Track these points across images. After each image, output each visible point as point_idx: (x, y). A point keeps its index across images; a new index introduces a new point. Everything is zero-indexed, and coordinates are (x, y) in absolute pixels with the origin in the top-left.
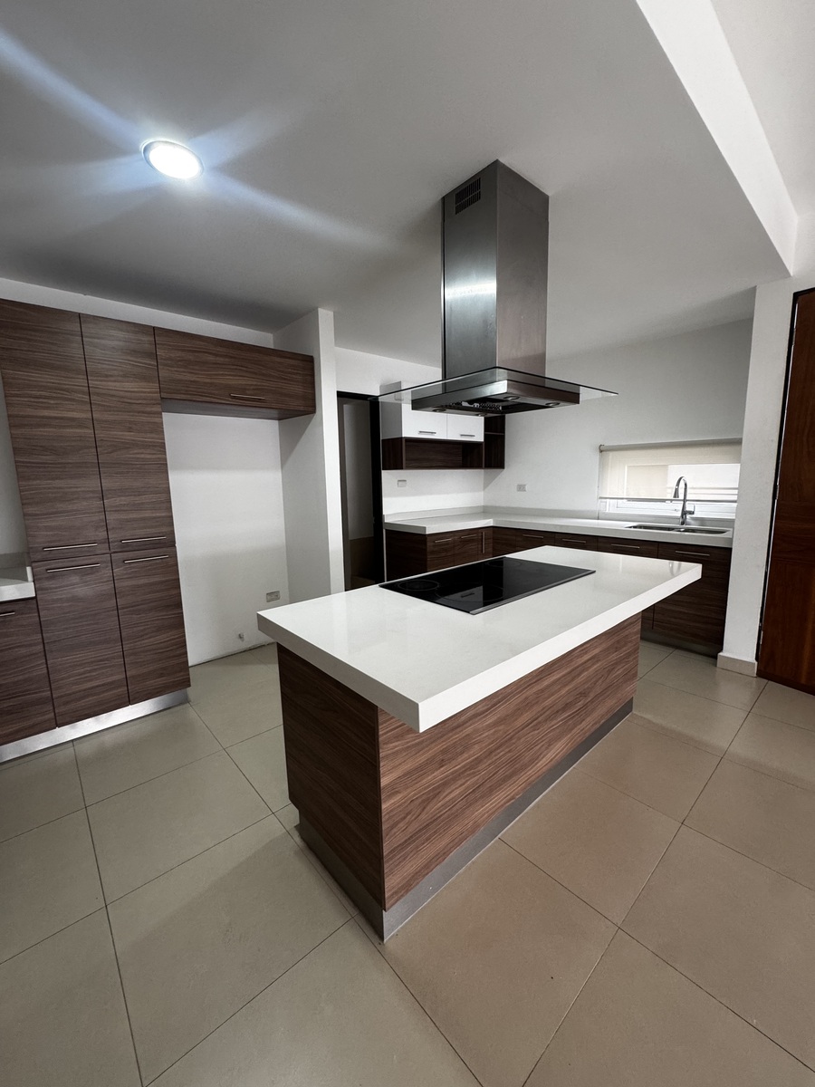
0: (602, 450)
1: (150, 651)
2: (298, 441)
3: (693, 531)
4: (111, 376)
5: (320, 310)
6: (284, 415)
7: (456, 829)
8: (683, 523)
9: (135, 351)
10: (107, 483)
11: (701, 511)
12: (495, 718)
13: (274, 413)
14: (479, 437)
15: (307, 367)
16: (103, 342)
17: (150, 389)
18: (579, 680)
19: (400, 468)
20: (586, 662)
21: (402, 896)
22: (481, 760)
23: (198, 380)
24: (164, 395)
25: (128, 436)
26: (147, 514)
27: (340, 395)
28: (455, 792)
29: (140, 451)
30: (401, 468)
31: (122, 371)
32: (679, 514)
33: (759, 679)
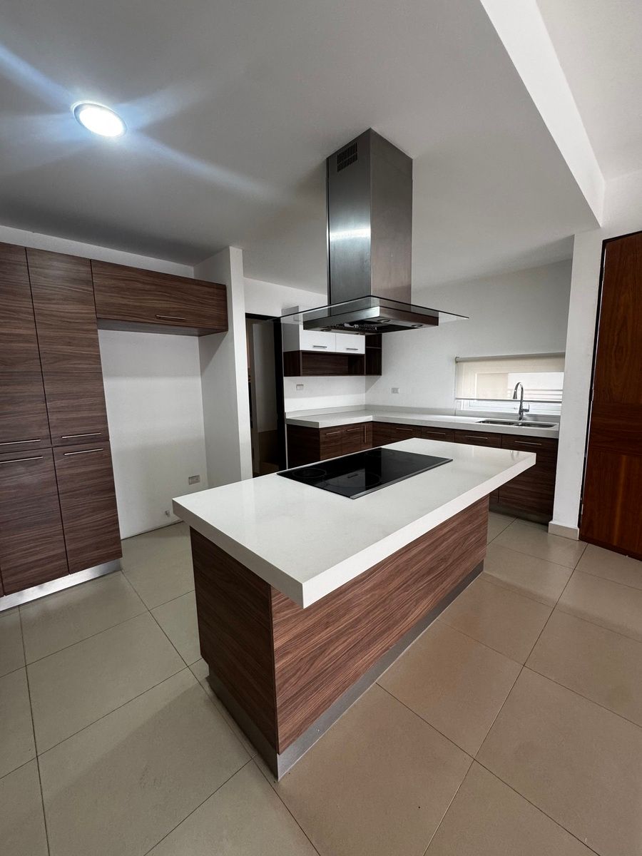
0: (457, 361)
1: (87, 528)
2: (214, 353)
3: (529, 425)
4: (54, 299)
5: (231, 248)
6: (203, 332)
7: (341, 678)
8: (520, 419)
9: (75, 279)
10: (48, 389)
11: (535, 409)
12: (371, 584)
13: (195, 331)
14: (361, 350)
15: (220, 294)
16: (46, 271)
17: (87, 311)
18: (440, 549)
19: (298, 375)
20: (445, 534)
21: (294, 740)
22: (360, 620)
23: (128, 303)
24: (99, 316)
25: (68, 349)
26: (85, 414)
27: (248, 316)
28: (338, 648)
29: (79, 362)
30: (300, 376)
31: (62, 295)
32: (517, 412)
33: (581, 542)
